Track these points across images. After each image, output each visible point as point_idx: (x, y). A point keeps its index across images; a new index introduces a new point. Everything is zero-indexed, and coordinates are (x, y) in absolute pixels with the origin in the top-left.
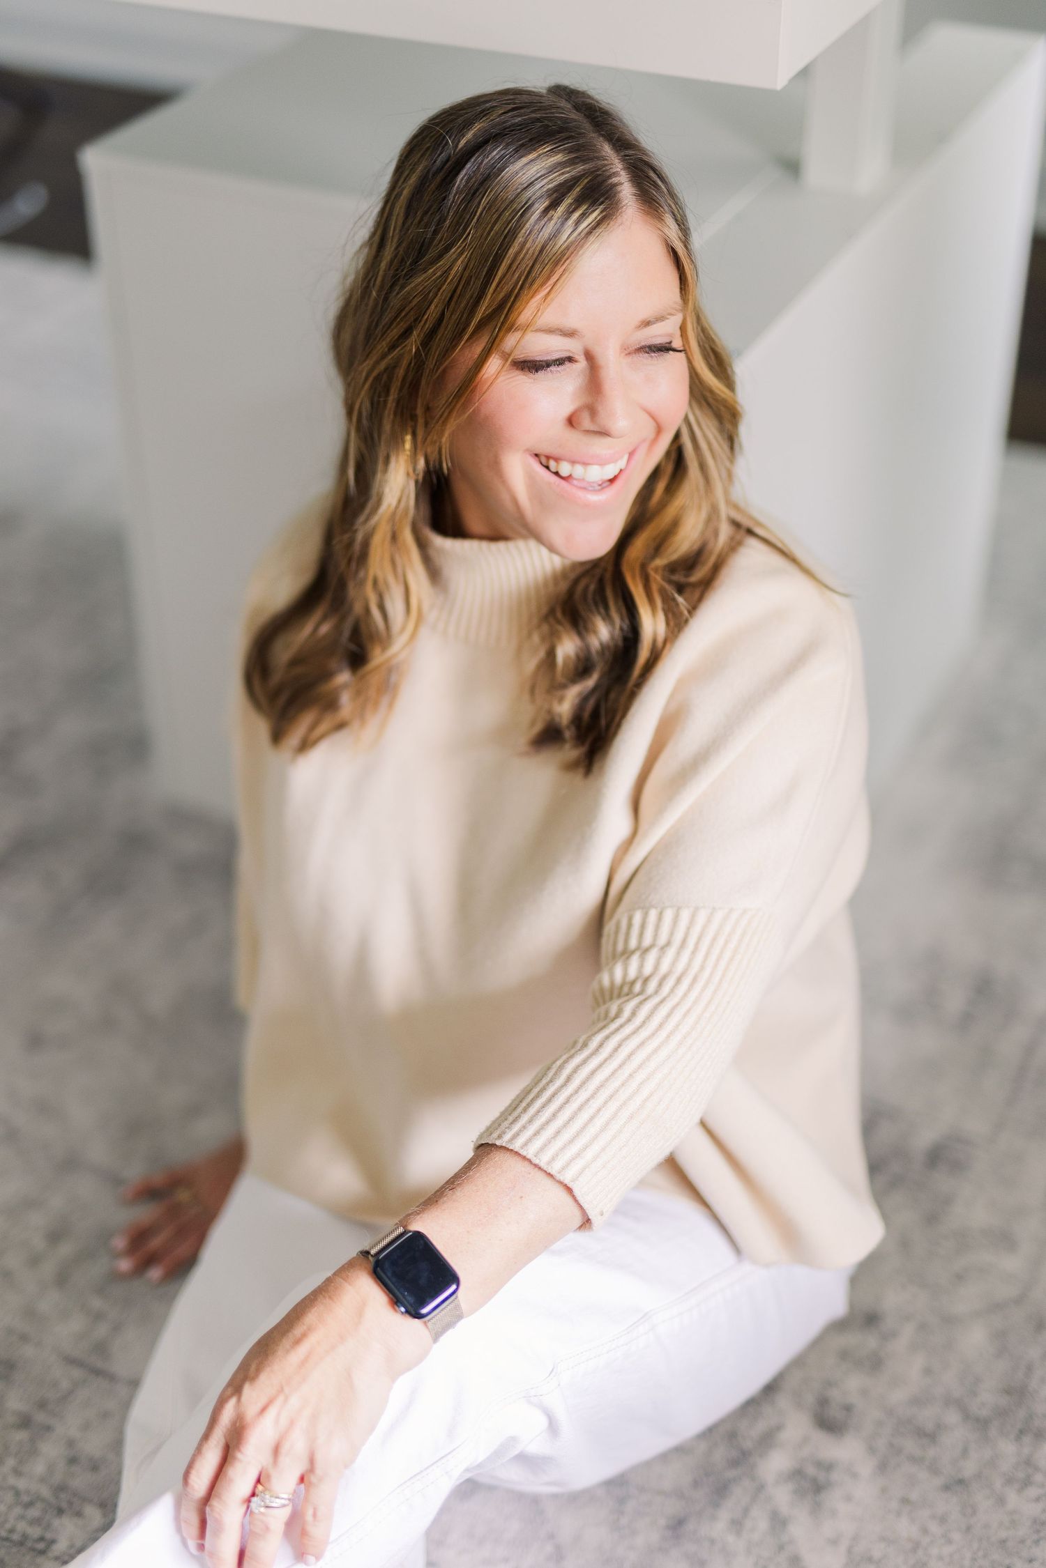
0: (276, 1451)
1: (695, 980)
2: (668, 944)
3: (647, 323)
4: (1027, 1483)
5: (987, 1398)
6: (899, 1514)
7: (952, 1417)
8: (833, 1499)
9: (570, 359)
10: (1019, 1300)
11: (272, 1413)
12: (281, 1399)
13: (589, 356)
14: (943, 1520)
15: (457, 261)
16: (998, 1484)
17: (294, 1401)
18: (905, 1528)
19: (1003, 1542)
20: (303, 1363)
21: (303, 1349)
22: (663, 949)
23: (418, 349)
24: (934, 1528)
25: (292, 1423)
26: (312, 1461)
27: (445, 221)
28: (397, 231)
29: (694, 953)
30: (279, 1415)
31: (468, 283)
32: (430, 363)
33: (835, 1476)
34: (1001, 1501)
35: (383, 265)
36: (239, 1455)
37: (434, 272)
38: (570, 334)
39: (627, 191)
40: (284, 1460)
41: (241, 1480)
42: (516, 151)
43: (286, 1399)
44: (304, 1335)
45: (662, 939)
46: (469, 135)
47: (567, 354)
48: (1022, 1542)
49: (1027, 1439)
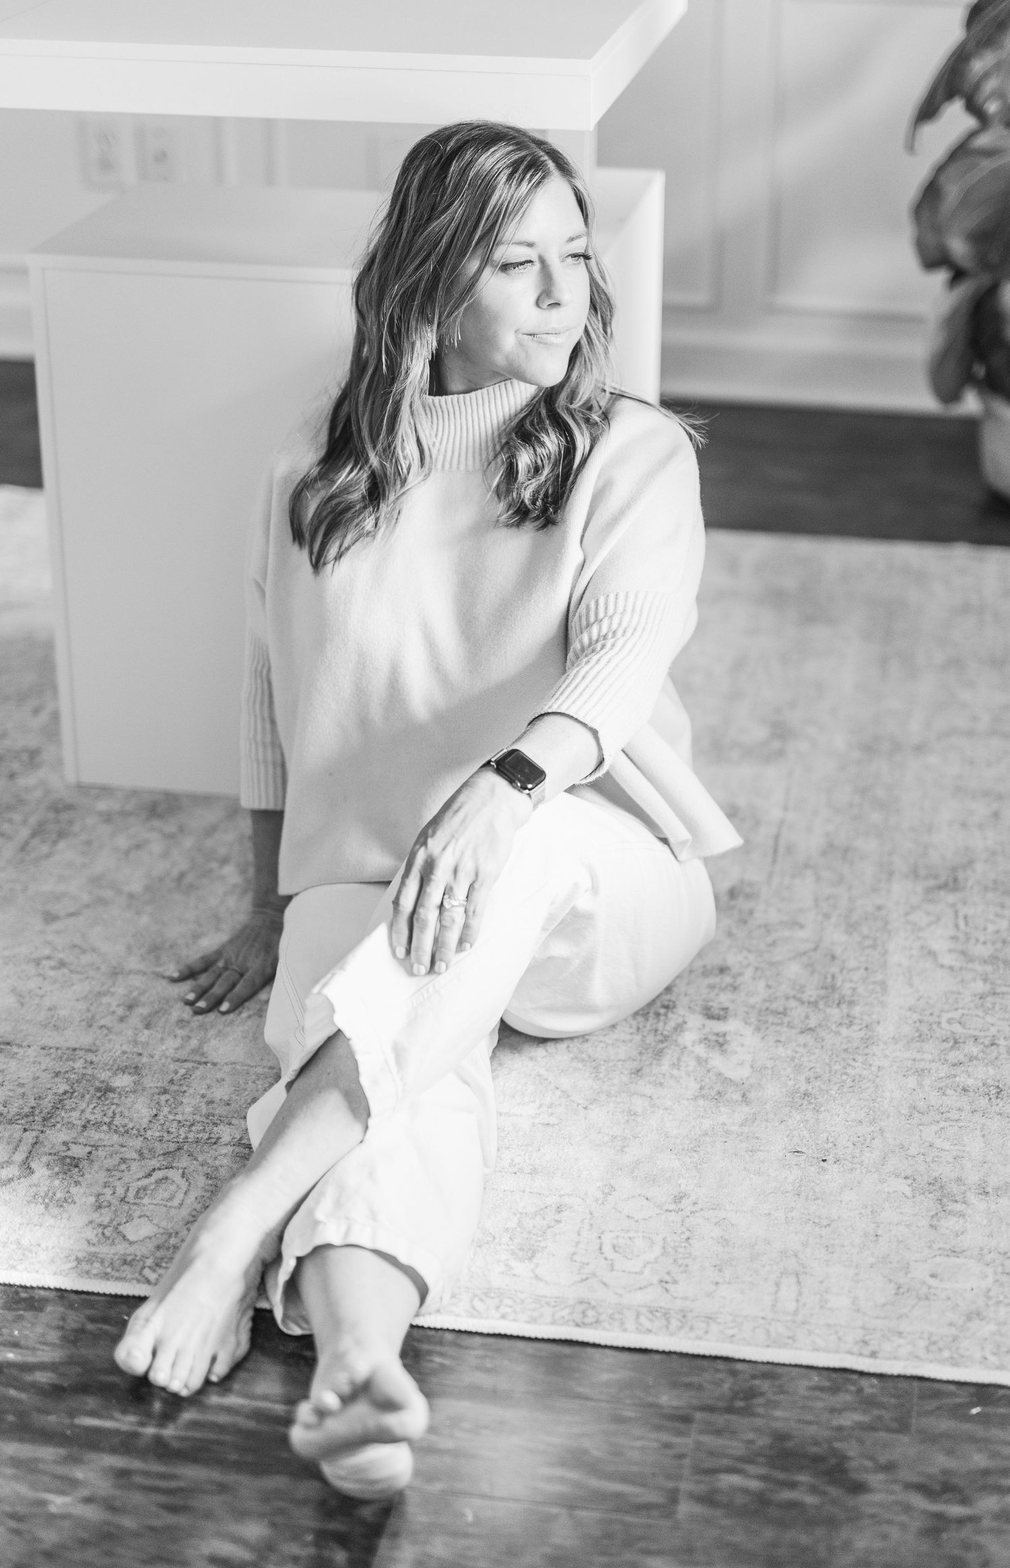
0: (455, 871)
1: (644, 629)
2: (625, 610)
3: (572, 239)
4: (851, 1024)
5: (811, 993)
6: (777, 1047)
7: (792, 1003)
8: (733, 1046)
9: (531, 261)
10: (816, 949)
11: (450, 849)
12: (454, 841)
13: (542, 261)
14: (805, 1045)
15: (458, 210)
16: (834, 1027)
17: (462, 841)
18: (781, 1051)
19: (846, 1050)
20: (463, 821)
21: (461, 814)
22: (623, 613)
23: (435, 268)
24: (800, 1049)
25: (463, 853)
26: (477, 875)
27: (447, 189)
28: (413, 203)
29: (640, 615)
30: (454, 849)
31: (466, 223)
32: (444, 275)
33: (728, 1038)
34: (838, 1033)
35: (406, 226)
36: (433, 877)
37: (445, 218)
38: (530, 245)
39: (551, 165)
40: (461, 875)
41: (435, 893)
42: (483, 148)
43: (457, 840)
44: (460, 808)
45: (620, 609)
46: (452, 144)
47: (528, 259)
48: (858, 1048)
49: (844, 1006)
